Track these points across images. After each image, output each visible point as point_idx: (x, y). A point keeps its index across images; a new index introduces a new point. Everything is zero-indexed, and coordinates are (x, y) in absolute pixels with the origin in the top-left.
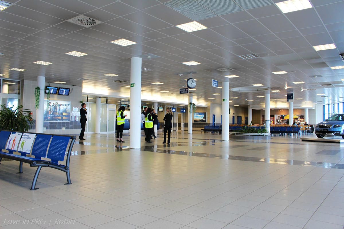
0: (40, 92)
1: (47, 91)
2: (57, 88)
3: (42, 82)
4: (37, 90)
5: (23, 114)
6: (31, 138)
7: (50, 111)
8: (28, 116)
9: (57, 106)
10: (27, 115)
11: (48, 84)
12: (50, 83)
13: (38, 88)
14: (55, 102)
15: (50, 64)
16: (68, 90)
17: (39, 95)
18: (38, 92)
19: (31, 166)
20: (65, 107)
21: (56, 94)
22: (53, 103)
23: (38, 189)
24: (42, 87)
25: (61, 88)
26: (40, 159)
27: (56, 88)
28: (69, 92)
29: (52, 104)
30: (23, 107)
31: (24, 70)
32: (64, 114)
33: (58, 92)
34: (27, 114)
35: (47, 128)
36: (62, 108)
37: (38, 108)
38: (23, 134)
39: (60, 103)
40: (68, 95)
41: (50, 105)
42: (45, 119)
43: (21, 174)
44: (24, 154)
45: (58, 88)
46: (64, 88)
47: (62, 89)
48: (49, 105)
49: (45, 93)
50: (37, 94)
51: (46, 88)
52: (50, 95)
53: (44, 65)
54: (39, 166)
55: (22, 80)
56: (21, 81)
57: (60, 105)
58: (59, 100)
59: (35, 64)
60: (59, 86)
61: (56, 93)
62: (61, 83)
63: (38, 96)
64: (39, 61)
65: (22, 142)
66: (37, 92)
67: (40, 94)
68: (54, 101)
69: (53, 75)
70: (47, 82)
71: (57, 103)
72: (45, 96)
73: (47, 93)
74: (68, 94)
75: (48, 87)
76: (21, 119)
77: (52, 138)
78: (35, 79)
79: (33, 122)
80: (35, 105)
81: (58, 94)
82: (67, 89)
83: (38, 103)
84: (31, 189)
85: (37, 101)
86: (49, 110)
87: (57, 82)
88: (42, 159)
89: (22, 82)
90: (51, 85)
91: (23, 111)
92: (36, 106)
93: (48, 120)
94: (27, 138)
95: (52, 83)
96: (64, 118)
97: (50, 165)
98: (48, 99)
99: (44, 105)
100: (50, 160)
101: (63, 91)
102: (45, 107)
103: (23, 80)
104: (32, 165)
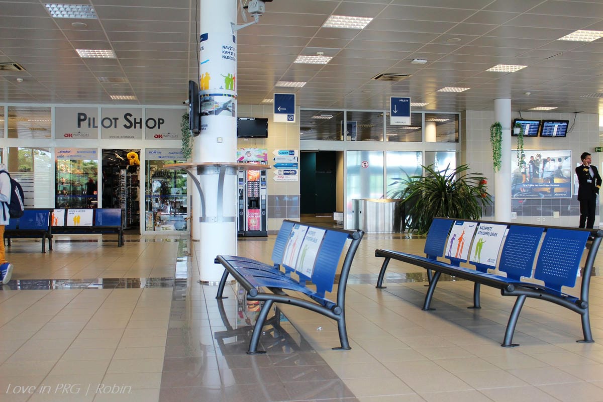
0: (501, 133)
1: (517, 131)
2: (538, 122)
3: (505, 112)
4: (494, 129)
5: (467, 184)
6: (496, 235)
7: (524, 176)
8: (478, 188)
9: (539, 164)
10: (477, 186)
11: (517, 116)
12: (522, 113)
13: (497, 126)
14: (534, 154)
15: (521, 68)
16: (565, 124)
17: (500, 141)
18: (498, 134)
19: (503, 294)
20: (557, 164)
21: (536, 136)
22: (532, 157)
23: (518, 345)
24: (506, 123)
25: (548, 121)
26: (519, 280)
27: (535, 122)
28: (567, 129)
29: (527, 160)
30: (466, 168)
31: (466, 89)
32: (556, 180)
33: (540, 130)
34: (475, 184)
35: (519, 214)
36: (552, 166)
37: (499, 170)
38: (478, 225)
39: (545, 155)
40: (565, 136)
41: (525, 160)
42: (513, 192)
43: (477, 310)
44: (482, 268)
45: (540, 121)
46: (553, 121)
47: (550, 124)
48: (522, 162)
49: (513, 134)
50: (495, 139)
51: (514, 124)
52: (525, 139)
53: (508, 73)
54: (519, 296)
55: (461, 112)
56: (460, 114)
57: (545, 161)
58: (544, 149)
59: (490, 72)
60: (542, 117)
61: (537, 134)
62: (547, 110)
63: (498, 144)
64: (498, 66)
65: (478, 243)
66: (496, 134)
67: (501, 138)
68: (534, 150)
69: (529, 93)
70: (516, 111)
71: (539, 156)
72: (513, 143)
73: (516, 135)
74: (564, 133)
75: (517, 122)
76: (464, 194)
77: (544, 234)
78: (490, 105)
79: (488, 200)
80: (493, 163)
81: (541, 136)
82: (561, 122)
83: (499, 158)
84: (504, 345)
85: (497, 153)
86: (522, 173)
87: (537, 109)
88: (523, 279)
89: (462, 115)
90: (524, 115)
91: (467, 177)
92: (495, 164)
93: (521, 195)
94: (487, 234)
95: (526, 111)
96: (556, 190)
97: (543, 295)
98: (520, 147)
99: (512, 161)
100: (542, 283)
101: (552, 128)
102: (514, 166)
103: (465, 111)
104: (505, 292)
